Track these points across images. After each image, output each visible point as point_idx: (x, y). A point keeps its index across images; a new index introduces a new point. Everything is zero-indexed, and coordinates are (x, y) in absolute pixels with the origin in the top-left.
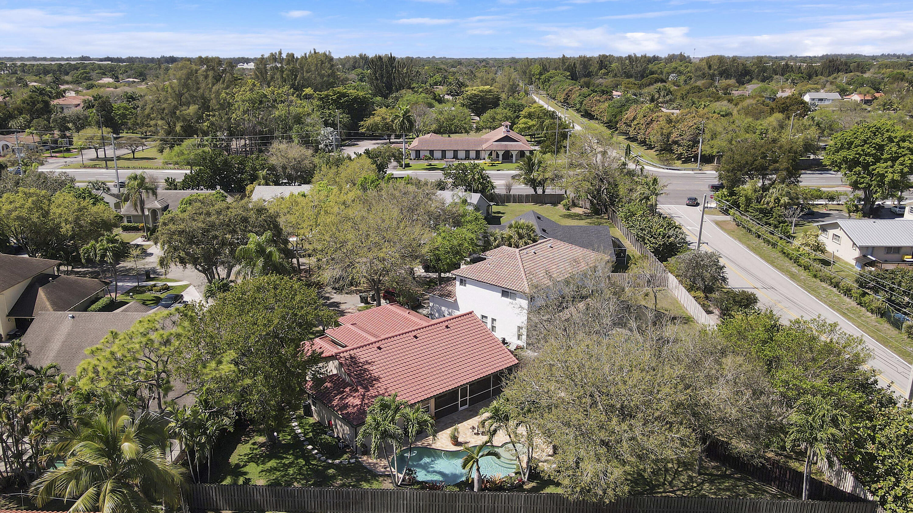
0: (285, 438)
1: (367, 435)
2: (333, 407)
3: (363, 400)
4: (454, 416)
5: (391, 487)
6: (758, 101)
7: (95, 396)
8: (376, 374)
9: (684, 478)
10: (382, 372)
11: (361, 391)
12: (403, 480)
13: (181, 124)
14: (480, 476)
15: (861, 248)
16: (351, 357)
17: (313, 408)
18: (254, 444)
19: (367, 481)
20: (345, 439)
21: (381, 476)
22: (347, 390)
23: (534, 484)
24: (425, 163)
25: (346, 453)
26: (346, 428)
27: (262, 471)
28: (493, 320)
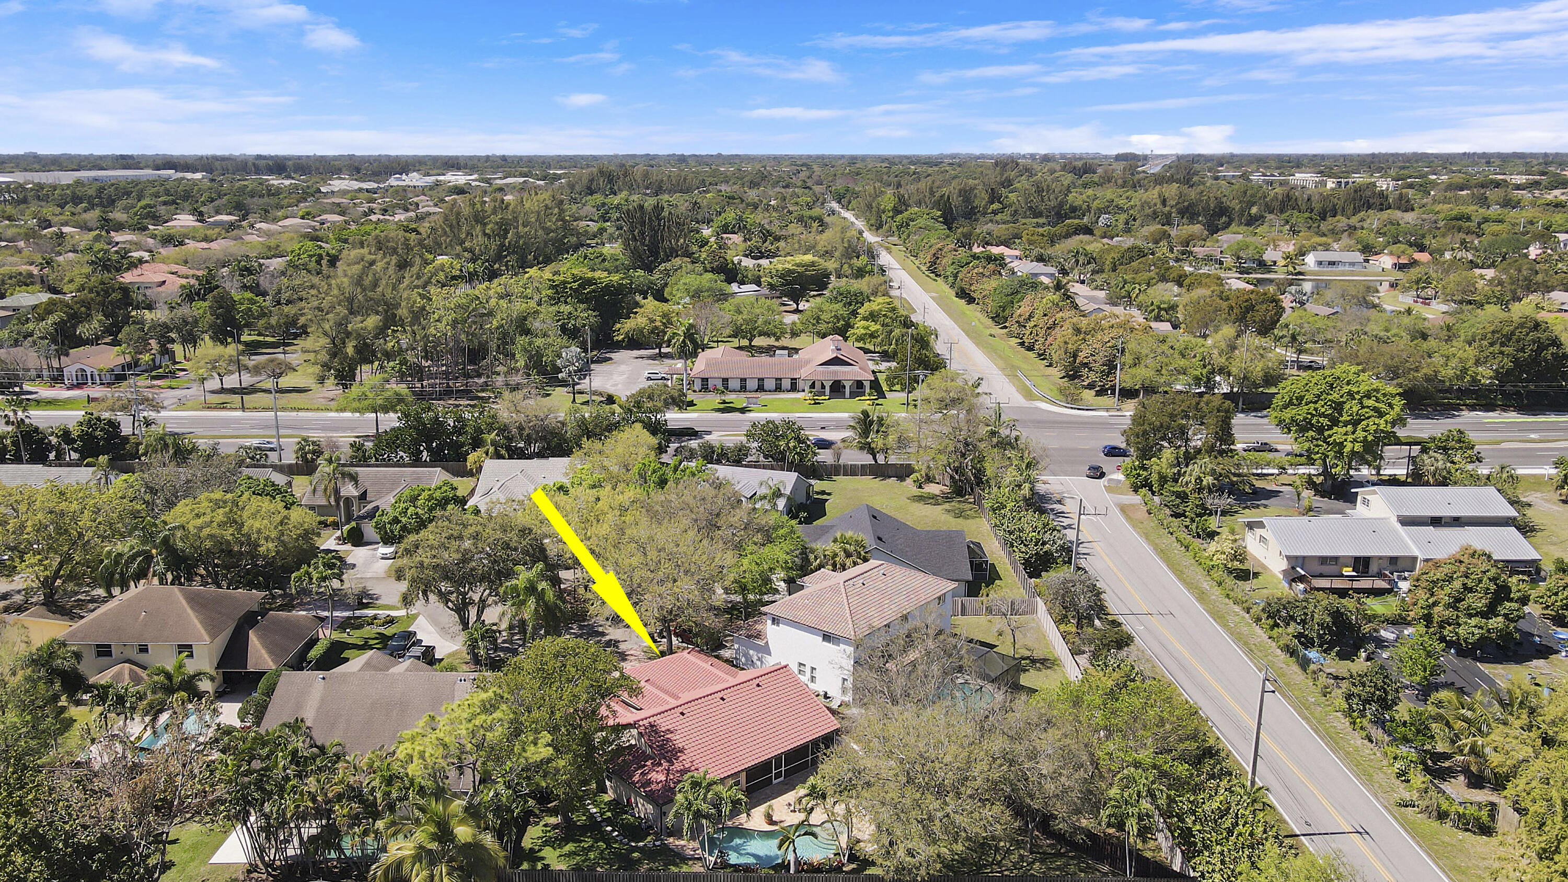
0: (580, 819)
1: (678, 815)
2: (634, 783)
3: (668, 775)
4: (768, 790)
5: (702, 870)
6: (1213, 292)
7: (398, 778)
8: (680, 745)
9: (1014, 857)
10: (687, 742)
11: (665, 764)
12: (715, 863)
13: (354, 343)
14: (796, 858)
15: (1288, 558)
16: (652, 726)
17: (608, 783)
18: (546, 825)
19: (676, 865)
20: (648, 820)
21: (690, 859)
22: (649, 763)
23: (854, 866)
24: (715, 400)
25: (650, 834)
26: (650, 807)
27: (561, 856)
28: (813, 669)
